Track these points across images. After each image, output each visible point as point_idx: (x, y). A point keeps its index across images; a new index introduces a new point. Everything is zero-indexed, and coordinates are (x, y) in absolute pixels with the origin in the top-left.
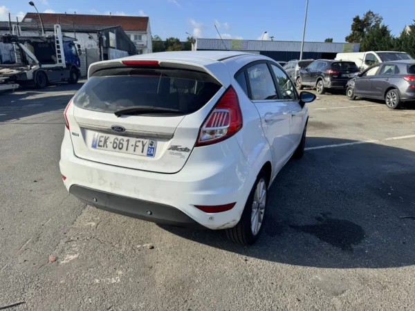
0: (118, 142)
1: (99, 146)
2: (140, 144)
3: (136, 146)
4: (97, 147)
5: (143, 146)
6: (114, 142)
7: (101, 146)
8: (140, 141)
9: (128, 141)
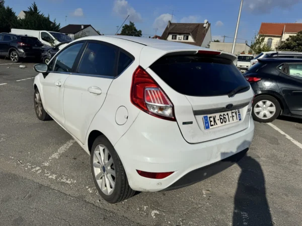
0: (222, 118)
1: (211, 126)
2: (234, 114)
3: (233, 116)
4: (211, 127)
5: (236, 114)
6: (221, 119)
7: (213, 125)
8: (233, 112)
9: (227, 114)
